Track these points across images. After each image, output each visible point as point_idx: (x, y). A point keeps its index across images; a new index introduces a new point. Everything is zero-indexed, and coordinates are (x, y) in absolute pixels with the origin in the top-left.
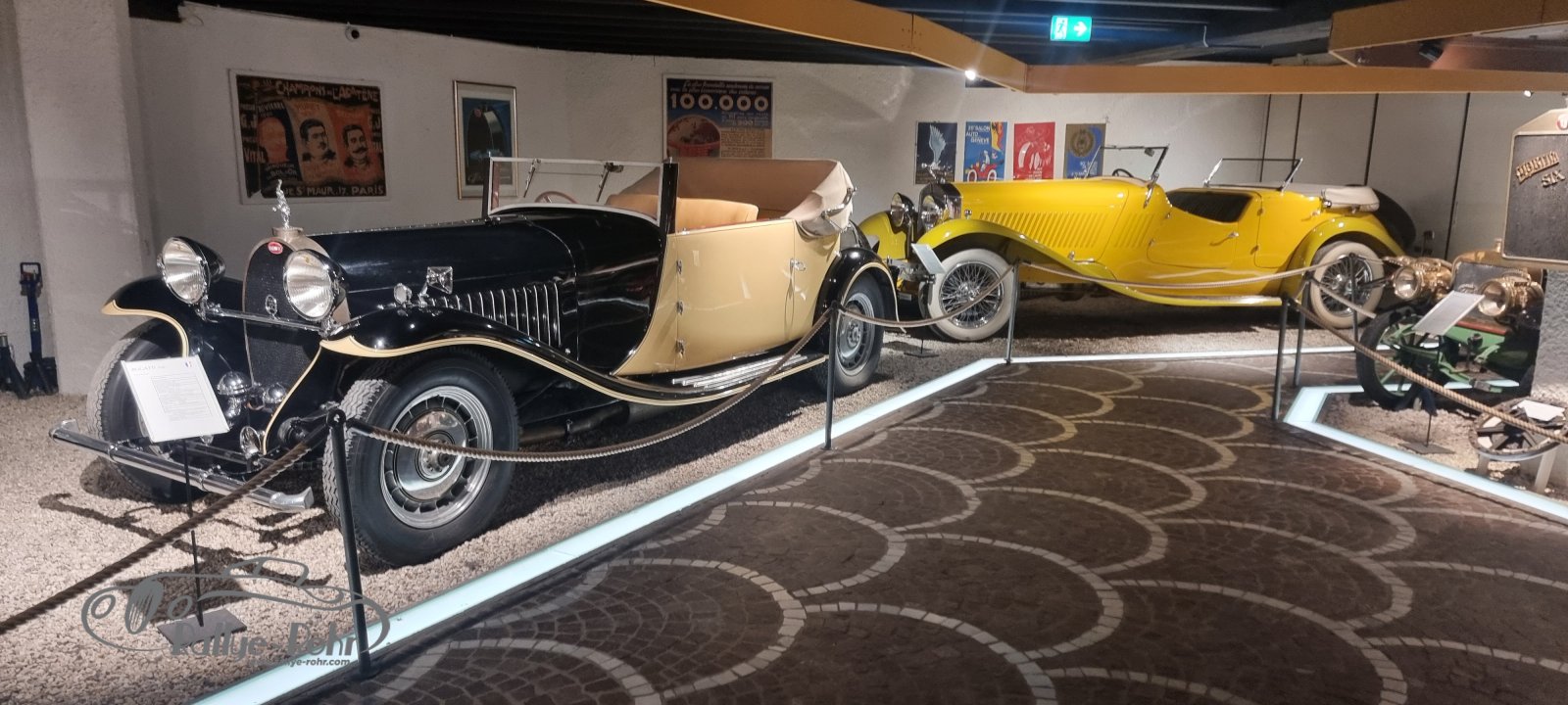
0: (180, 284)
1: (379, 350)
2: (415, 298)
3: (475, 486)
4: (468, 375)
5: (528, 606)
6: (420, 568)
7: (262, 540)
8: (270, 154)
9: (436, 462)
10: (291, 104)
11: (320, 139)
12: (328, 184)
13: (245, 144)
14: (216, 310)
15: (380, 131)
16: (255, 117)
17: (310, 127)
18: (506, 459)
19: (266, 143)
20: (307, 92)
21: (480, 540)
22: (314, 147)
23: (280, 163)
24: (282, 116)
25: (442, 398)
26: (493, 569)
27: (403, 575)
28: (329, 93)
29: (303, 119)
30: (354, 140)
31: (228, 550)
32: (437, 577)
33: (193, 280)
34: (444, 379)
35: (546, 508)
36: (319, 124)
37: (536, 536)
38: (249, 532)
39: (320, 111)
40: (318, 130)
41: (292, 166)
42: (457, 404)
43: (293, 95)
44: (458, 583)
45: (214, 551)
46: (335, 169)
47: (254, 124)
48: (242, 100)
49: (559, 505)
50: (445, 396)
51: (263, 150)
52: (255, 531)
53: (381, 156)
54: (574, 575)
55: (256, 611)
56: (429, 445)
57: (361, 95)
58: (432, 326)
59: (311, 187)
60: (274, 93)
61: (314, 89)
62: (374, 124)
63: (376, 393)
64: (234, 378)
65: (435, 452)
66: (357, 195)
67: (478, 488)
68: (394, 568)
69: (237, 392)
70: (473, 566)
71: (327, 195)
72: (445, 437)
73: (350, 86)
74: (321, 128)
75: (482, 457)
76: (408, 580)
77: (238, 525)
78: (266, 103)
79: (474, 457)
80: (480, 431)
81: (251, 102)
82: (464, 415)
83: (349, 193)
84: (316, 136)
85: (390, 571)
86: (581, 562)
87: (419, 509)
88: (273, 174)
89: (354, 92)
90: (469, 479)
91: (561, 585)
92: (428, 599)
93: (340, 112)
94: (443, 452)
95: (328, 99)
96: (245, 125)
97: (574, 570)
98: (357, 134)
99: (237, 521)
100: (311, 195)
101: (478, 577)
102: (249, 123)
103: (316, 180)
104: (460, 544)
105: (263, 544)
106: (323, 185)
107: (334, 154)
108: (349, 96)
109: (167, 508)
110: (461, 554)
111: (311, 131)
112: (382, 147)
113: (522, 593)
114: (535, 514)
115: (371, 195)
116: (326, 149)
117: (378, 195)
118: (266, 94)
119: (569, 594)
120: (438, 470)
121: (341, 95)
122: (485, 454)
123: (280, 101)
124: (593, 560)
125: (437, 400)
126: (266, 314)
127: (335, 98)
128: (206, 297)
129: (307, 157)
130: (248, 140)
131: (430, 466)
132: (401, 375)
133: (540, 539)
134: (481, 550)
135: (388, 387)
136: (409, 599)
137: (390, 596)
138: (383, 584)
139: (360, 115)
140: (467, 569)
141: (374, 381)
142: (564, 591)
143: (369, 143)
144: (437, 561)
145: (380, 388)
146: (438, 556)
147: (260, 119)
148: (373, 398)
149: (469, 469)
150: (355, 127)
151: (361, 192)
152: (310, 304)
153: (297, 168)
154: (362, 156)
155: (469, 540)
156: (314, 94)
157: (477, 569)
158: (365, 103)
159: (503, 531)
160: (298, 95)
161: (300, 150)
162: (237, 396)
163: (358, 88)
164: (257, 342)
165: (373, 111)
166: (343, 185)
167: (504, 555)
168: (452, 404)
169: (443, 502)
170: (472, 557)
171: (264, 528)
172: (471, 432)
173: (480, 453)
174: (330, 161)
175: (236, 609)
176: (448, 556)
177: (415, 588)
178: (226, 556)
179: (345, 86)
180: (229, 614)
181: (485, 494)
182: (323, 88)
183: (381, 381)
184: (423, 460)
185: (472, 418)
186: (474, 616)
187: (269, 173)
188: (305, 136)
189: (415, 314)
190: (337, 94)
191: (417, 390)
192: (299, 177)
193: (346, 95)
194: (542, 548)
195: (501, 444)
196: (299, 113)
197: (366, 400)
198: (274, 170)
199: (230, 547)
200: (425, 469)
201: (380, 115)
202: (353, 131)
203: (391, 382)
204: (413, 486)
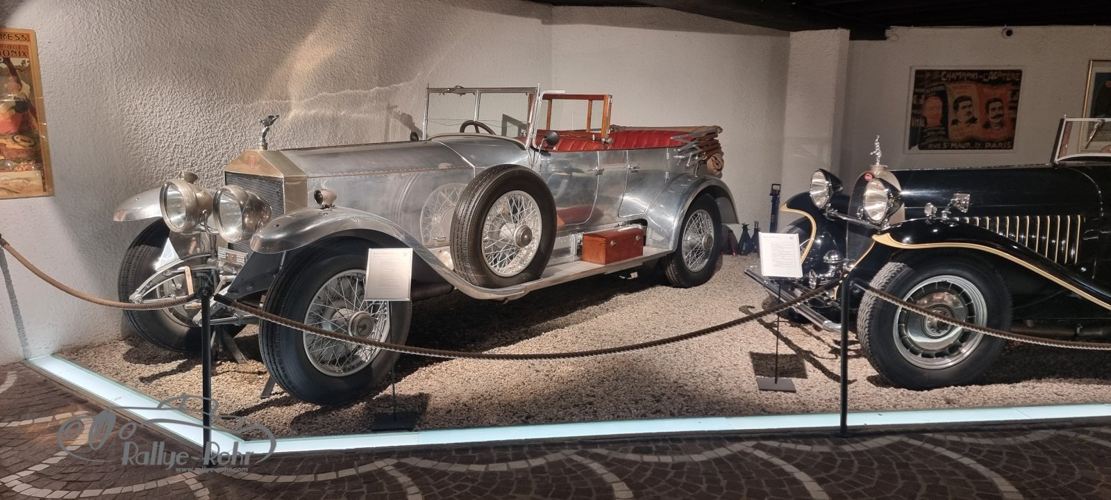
0: (817, 196)
1: (906, 244)
2: (939, 214)
3: (967, 350)
4: (971, 271)
5: (970, 436)
6: (912, 392)
7: (830, 352)
8: (929, 121)
9: (936, 325)
10: (950, 86)
11: (967, 110)
12: (969, 141)
13: (913, 115)
14: (834, 212)
15: (1017, 102)
16: (923, 96)
17: (961, 102)
18: (999, 336)
19: (927, 113)
20: (964, 77)
21: (963, 388)
22: (962, 115)
23: (935, 127)
24: (943, 96)
25: (949, 284)
26: (962, 407)
27: (899, 393)
28: (980, 77)
29: (957, 96)
30: (994, 109)
31: (811, 352)
32: (921, 401)
33: (823, 195)
34: (950, 270)
35: (1031, 383)
36: (969, 99)
37: (1010, 398)
38: (826, 346)
39: (971, 90)
40: (968, 103)
41: (943, 128)
42: (962, 290)
43: (952, 81)
44: (933, 407)
45: (803, 351)
46: (976, 130)
47: (922, 102)
48: (916, 86)
49: (1043, 384)
50: (952, 283)
51: (925, 118)
52: (829, 346)
53: (1014, 120)
54: (1024, 430)
55: (806, 386)
56: (933, 314)
57: (1006, 77)
58: (947, 233)
59: (954, 143)
60: (939, 79)
61: (969, 74)
62: (1012, 97)
63: (897, 271)
64: (834, 254)
65: (936, 319)
66: (989, 148)
67: (968, 353)
68: (896, 387)
69: (834, 262)
70: (948, 402)
71: (965, 149)
72: (947, 312)
73: (998, 71)
74: (969, 101)
75: (978, 331)
76: (901, 396)
77: (823, 342)
78: (932, 87)
79: (972, 330)
80: (977, 311)
81: (922, 87)
82: (966, 298)
83: (983, 147)
84: (964, 107)
85: (892, 388)
86: (1034, 423)
87: (920, 355)
88: (929, 134)
89: (1001, 75)
90: (964, 344)
91: (1007, 432)
92: (906, 410)
93: (986, 90)
94: (942, 320)
95: (979, 81)
96: (915, 102)
97: (1025, 427)
98: (998, 104)
99: (824, 339)
100: (954, 148)
101: (948, 409)
102: (918, 101)
103: (960, 138)
104: (947, 387)
105: (830, 354)
106: (963, 142)
107: (976, 119)
108: (995, 78)
109: (794, 324)
110: (945, 392)
111: (961, 105)
112: (1016, 114)
113: (973, 427)
114: (1019, 385)
115: (1000, 148)
116: (971, 117)
117: (1006, 149)
118: (933, 81)
119: (1008, 439)
120: (938, 331)
121: (989, 78)
122: (981, 329)
123: (943, 85)
124: (1044, 425)
125: (945, 284)
126: (856, 217)
127: (985, 80)
128: (830, 205)
129: (955, 122)
130: (915, 112)
131: (932, 327)
132: (918, 263)
133: (1013, 400)
134: (961, 394)
135: (907, 269)
136: (895, 406)
137: (885, 401)
138: (884, 394)
139: (1003, 91)
140: (944, 402)
141: (898, 264)
142: (1005, 436)
143: (1006, 111)
144: (926, 391)
145: (901, 268)
146: (929, 389)
147: (926, 98)
148: (895, 274)
149: (964, 337)
150: (996, 100)
151: (993, 147)
152: (875, 213)
153: (946, 130)
154: (998, 120)
155: (956, 386)
156: (968, 78)
157: (950, 404)
158: (1009, 82)
159: (985, 388)
160: (958, 80)
161: (951, 118)
162: (833, 265)
163: (1003, 71)
164: (852, 234)
165: (1013, 88)
166: (978, 141)
167: (977, 402)
168: (956, 289)
169: (941, 354)
170: (952, 396)
171: (836, 346)
172: (971, 310)
173: (976, 328)
174: (972, 124)
175: (796, 381)
176: (935, 391)
177: (903, 402)
178: (808, 355)
179: (994, 71)
180: (792, 383)
181: (975, 359)
182: (976, 74)
183: (903, 264)
184: (927, 322)
185: (972, 301)
186: (929, 428)
187: (925, 134)
188: (956, 108)
189: (937, 223)
190: (986, 77)
191: (928, 274)
192: (946, 136)
193: (993, 77)
194: (1009, 406)
195: (993, 323)
196: (954, 92)
197: (890, 274)
198: (930, 131)
199: (813, 351)
200: (928, 329)
201: (1019, 91)
202: (993, 104)
203: (909, 266)
204: (918, 339)
